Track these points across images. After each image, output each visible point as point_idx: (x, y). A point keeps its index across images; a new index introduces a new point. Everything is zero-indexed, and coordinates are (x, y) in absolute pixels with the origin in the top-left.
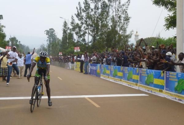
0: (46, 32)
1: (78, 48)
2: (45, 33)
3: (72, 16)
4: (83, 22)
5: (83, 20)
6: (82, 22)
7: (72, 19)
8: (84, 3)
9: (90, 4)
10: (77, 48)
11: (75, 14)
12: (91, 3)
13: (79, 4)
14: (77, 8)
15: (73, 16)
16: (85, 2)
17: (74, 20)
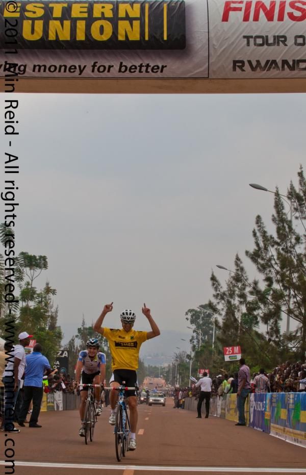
0: (189, 316)
1: (237, 349)
2: (187, 319)
3: (238, 259)
4: (273, 275)
5: (273, 270)
6: (270, 275)
7: (237, 265)
8: (274, 220)
9: (290, 221)
10: (233, 350)
11: (247, 252)
12: (297, 218)
13: (257, 223)
14: (255, 234)
15: (240, 257)
16: (276, 215)
17: (242, 269)
